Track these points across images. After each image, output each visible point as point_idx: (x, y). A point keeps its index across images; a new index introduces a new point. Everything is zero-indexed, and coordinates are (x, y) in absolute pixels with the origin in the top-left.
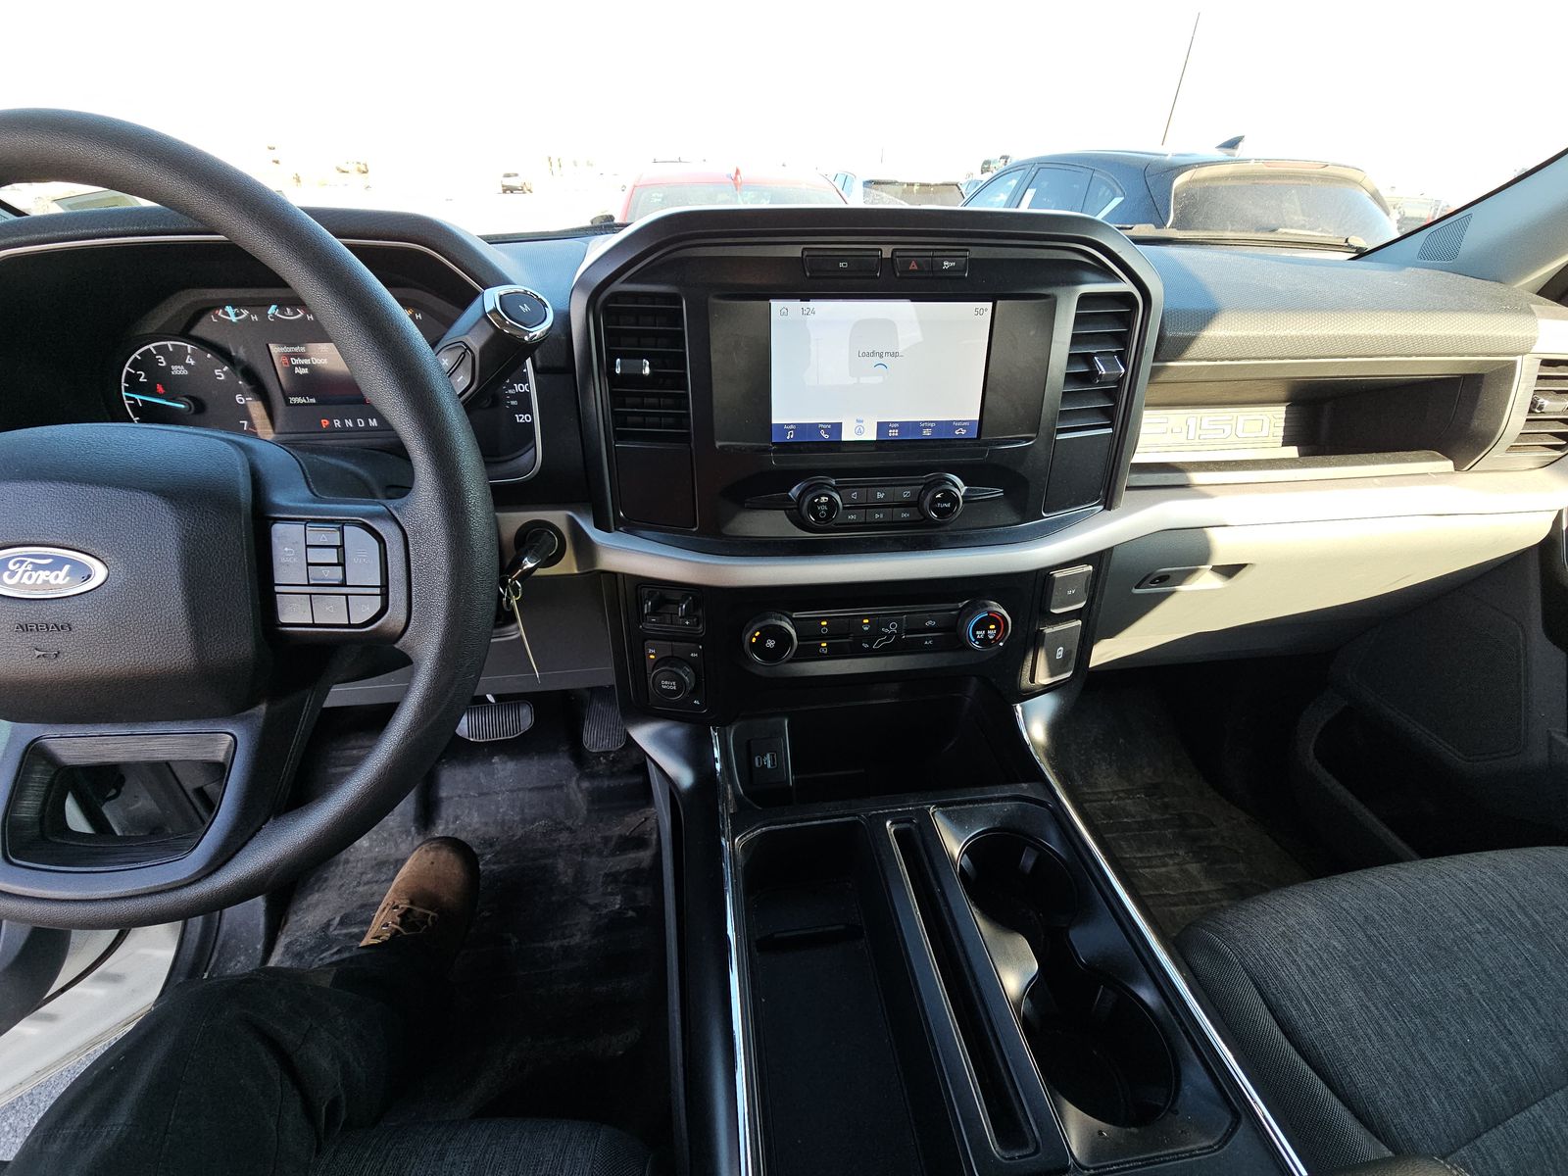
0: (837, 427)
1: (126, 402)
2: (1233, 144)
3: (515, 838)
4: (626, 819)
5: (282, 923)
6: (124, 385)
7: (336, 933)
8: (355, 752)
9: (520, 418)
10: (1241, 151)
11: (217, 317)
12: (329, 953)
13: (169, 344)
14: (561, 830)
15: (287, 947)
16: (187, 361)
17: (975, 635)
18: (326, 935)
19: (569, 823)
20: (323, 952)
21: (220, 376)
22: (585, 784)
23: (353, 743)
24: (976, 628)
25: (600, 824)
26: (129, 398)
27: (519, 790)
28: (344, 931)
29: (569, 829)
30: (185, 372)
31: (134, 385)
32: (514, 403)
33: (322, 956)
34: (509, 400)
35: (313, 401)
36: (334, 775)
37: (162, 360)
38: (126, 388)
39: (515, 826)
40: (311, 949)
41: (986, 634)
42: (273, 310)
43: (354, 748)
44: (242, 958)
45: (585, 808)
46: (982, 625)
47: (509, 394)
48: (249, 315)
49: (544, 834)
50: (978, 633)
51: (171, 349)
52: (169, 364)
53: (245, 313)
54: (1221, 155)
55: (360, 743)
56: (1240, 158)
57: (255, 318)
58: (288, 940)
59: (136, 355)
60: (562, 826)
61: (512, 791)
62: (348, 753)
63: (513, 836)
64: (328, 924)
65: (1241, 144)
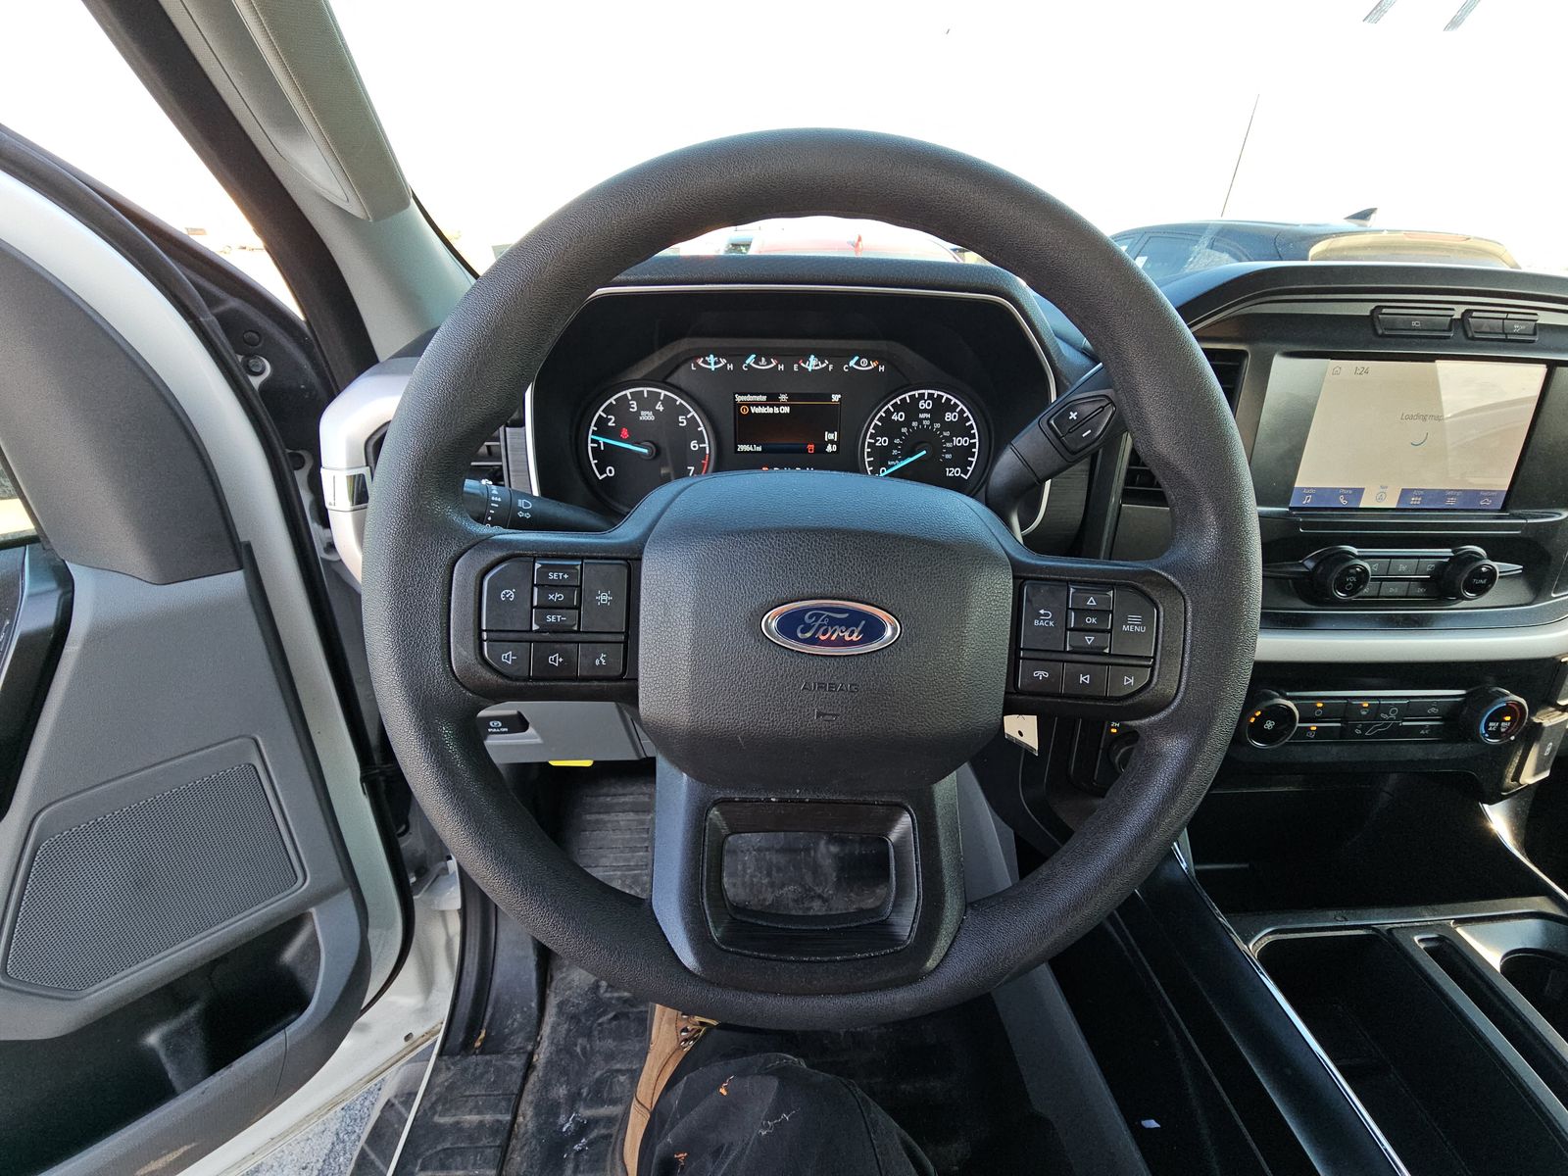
0: (1358, 493)
1: (590, 445)
2: (1364, 215)
3: (767, 903)
4: (878, 891)
5: (549, 980)
6: (593, 428)
7: (608, 995)
8: (608, 799)
9: (950, 471)
10: (1373, 222)
11: (696, 365)
12: (606, 1018)
13: (645, 390)
14: (812, 898)
15: (561, 1006)
16: (657, 408)
17: (1487, 727)
18: (597, 996)
19: (819, 890)
20: (600, 1016)
21: (682, 423)
22: (834, 849)
23: (605, 790)
24: (1491, 719)
25: (852, 894)
26: (593, 441)
27: (768, 849)
28: (616, 995)
29: (820, 896)
30: (652, 418)
31: (603, 429)
32: (948, 456)
33: (600, 1021)
34: (945, 453)
35: (759, 449)
36: (589, 822)
37: (635, 406)
38: (594, 433)
39: (764, 889)
40: (586, 1012)
41: (1500, 726)
42: (751, 360)
43: (607, 795)
44: (518, 1016)
45: (834, 874)
46: (1497, 716)
47: (946, 448)
48: (726, 364)
49: (796, 901)
50: (1491, 724)
51: (646, 395)
52: (641, 408)
53: (723, 361)
54: (1352, 225)
55: (613, 790)
56: (1372, 228)
57: (730, 367)
58: (559, 999)
59: (612, 400)
60: (812, 893)
61: (759, 850)
62: (601, 799)
63: (764, 900)
64: (596, 987)
65: (1373, 216)
